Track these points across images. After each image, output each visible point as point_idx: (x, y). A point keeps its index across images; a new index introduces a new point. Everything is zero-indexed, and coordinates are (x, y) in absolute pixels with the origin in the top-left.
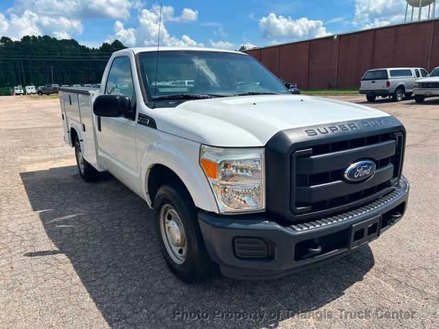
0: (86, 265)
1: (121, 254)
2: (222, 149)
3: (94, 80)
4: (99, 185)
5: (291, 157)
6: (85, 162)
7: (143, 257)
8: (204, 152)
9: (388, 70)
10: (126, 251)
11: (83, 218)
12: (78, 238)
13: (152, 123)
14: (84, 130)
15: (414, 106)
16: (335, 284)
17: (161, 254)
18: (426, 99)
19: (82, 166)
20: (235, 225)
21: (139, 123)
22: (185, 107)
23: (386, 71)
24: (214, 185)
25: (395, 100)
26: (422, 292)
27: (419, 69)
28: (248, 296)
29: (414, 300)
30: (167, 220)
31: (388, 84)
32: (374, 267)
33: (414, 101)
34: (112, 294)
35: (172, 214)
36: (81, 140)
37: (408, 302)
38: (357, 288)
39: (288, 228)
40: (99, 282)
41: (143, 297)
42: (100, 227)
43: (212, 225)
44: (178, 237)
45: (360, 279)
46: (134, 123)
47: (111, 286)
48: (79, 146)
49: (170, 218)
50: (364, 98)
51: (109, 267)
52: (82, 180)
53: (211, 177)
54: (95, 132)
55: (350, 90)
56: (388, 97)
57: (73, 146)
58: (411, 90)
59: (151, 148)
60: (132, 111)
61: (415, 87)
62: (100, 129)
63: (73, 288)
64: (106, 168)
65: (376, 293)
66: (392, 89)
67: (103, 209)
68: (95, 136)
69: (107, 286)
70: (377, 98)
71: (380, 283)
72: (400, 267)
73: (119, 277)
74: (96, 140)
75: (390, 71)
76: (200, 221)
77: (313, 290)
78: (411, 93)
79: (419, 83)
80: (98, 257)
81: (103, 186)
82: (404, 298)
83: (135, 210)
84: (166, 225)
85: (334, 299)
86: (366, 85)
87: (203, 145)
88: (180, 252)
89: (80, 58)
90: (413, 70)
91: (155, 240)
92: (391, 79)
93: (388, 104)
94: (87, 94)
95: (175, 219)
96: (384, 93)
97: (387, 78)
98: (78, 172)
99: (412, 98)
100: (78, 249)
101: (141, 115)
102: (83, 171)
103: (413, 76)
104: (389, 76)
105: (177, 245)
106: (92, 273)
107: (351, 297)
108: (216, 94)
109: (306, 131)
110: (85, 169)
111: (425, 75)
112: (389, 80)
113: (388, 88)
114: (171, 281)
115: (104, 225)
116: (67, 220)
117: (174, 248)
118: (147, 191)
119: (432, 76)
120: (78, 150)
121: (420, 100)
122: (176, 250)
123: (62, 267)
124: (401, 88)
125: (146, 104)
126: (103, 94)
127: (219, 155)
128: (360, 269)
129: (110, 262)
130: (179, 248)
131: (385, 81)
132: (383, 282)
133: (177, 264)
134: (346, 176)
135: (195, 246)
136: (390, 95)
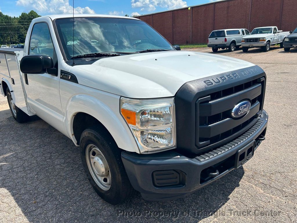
0: (27, 197)
1: (55, 183)
2: (138, 100)
3: (17, 42)
4: (30, 125)
5: (196, 104)
6: (16, 108)
7: (73, 184)
8: (123, 103)
9: (226, 30)
10: (59, 181)
11: (20, 155)
12: (17, 173)
13: (73, 79)
14: (14, 83)
15: (243, 54)
16: (222, 192)
17: (88, 181)
18: (249, 49)
19: (15, 112)
20: (153, 162)
21: (61, 78)
22: (100, 64)
23: (224, 31)
24: (135, 130)
25: (230, 51)
26: (281, 191)
27: (244, 29)
28: (161, 209)
29: (278, 198)
30: (92, 156)
31: (226, 40)
32: (245, 174)
33: (242, 51)
34: (52, 221)
35: (96, 151)
36: (12, 91)
37: (275, 200)
38: (238, 193)
39: (194, 159)
40: (39, 211)
41: (78, 220)
42: (35, 162)
43: (134, 163)
44: (103, 170)
45: (238, 185)
46: (57, 78)
47: (50, 214)
48: (11, 95)
49: (94, 154)
50: (211, 50)
51: (47, 196)
52: (15, 122)
53: (131, 123)
54: (23, 85)
55: (201, 44)
56: (225, 49)
57: (6, 95)
58: (240, 44)
59: (74, 98)
60: (54, 68)
61: (242, 41)
62: (27, 83)
63: (18, 219)
64: (35, 113)
65: (252, 196)
66: (228, 43)
67: (36, 145)
68: (23, 88)
69: (46, 214)
70: (219, 50)
71: (252, 187)
72: (263, 173)
73: (55, 204)
74: (24, 91)
75: (227, 31)
76: (122, 159)
77: (208, 199)
78: (240, 45)
79: (245, 39)
80: (36, 188)
81: (33, 125)
82: (271, 198)
83: (61, 145)
84: (91, 160)
85: (224, 204)
86: (212, 41)
87: (122, 97)
88: (105, 180)
89: (4, 25)
90: (240, 30)
91: (81, 169)
92: (228, 37)
93: (226, 53)
94: (13, 54)
95: (99, 155)
96: (223, 46)
97: (225, 36)
98: (12, 115)
99: (241, 49)
100: (18, 182)
101: (62, 72)
102: (15, 115)
103: (240, 34)
104: (226, 35)
105: (102, 176)
106: (32, 203)
107: (235, 201)
108: (122, 52)
109: (205, 82)
110: (17, 113)
111: (248, 33)
112: (226, 37)
113: (225, 43)
114: (100, 203)
115: (39, 159)
116: (6, 158)
117: (99, 178)
118: (73, 133)
119: (252, 34)
120: (10, 99)
121: (245, 50)
122: (101, 179)
123: (5, 200)
124: (234, 42)
125: (67, 62)
126: (27, 54)
127: (137, 105)
128: (236, 178)
129: (46, 192)
130: (103, 178)
131: (224, 38)
132: (254, 186)
133: (103, 190)
134: (233, 114)
135: (119, 177)
136: (227, 47)
